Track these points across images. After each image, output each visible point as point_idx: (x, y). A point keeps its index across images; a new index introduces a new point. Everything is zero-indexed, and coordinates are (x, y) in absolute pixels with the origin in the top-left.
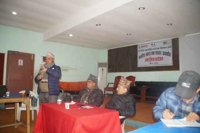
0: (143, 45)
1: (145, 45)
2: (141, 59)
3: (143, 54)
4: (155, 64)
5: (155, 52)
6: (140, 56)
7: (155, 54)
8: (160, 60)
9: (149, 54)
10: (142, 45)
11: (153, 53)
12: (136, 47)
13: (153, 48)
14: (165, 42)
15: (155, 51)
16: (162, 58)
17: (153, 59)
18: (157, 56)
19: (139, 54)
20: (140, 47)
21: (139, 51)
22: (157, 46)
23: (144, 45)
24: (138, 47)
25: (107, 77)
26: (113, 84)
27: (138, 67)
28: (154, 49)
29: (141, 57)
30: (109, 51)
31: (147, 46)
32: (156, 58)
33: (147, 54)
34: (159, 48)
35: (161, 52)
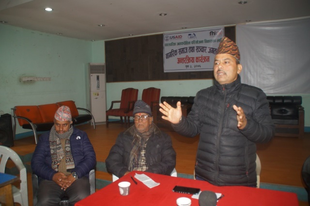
0: (173, 35)
1: (178, 35)
2: (170, 58)
3: (172, 51)
4: (196, 68)
5: (196, 48)
6: (167, 54)
7: (195, 51)
8: (203, 61)
9: (185, 51)
10: (171, 36)
11: (192, 49)
12: (160, 38)
13: (192, 40)
14: (214, 31)
15: (195, 45)
16: (208, 59)
17: (191, 59)
18: (200, 54)
19: (167, 50)
20: (168, 38)
21: (167, 45)
22: (199, 37)
23: (175, 35)
24: (165, 38)
25: (106, 91)
26: (120, 103)
27: (165, 72)
28: (193, 42)
29: (169, 55)
30: (107, 44)
31: (180, 37)
32: (197, 58)
33: (182, 51)
34: (201, 42)
35: (206, 47)
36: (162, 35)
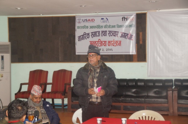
0: (86, 18)
1: (90, 18)
2: (82, 41)
3: (85, 34)
4: (108, 51)
5: (108, 32)
6: (79, 37)
7: (108, 35)
8: (115, 45)
9: (98, 34)
10: (84, 18)
11: (104, 33)
12: (72, 20)
13: (104, 24)
14: (126, 17)
15: (108, 29)
16: (120, 43)
17: (103, 43)
18: (112, 38)
19: (79, 33)
20: (81, 21)
21: (79, 27)
22: (112, 21)
23: (88, 18)
24: (77, 21)
25: (10, 72)
26: (27, 86)
27: (77, 54)
28: (106, 27)
29: (82, 38)
31: (93, 20)
32: (109, 42)
33: (94, 34)
34: (114, 27)
35: (118, 32)
36: (74, 18)
